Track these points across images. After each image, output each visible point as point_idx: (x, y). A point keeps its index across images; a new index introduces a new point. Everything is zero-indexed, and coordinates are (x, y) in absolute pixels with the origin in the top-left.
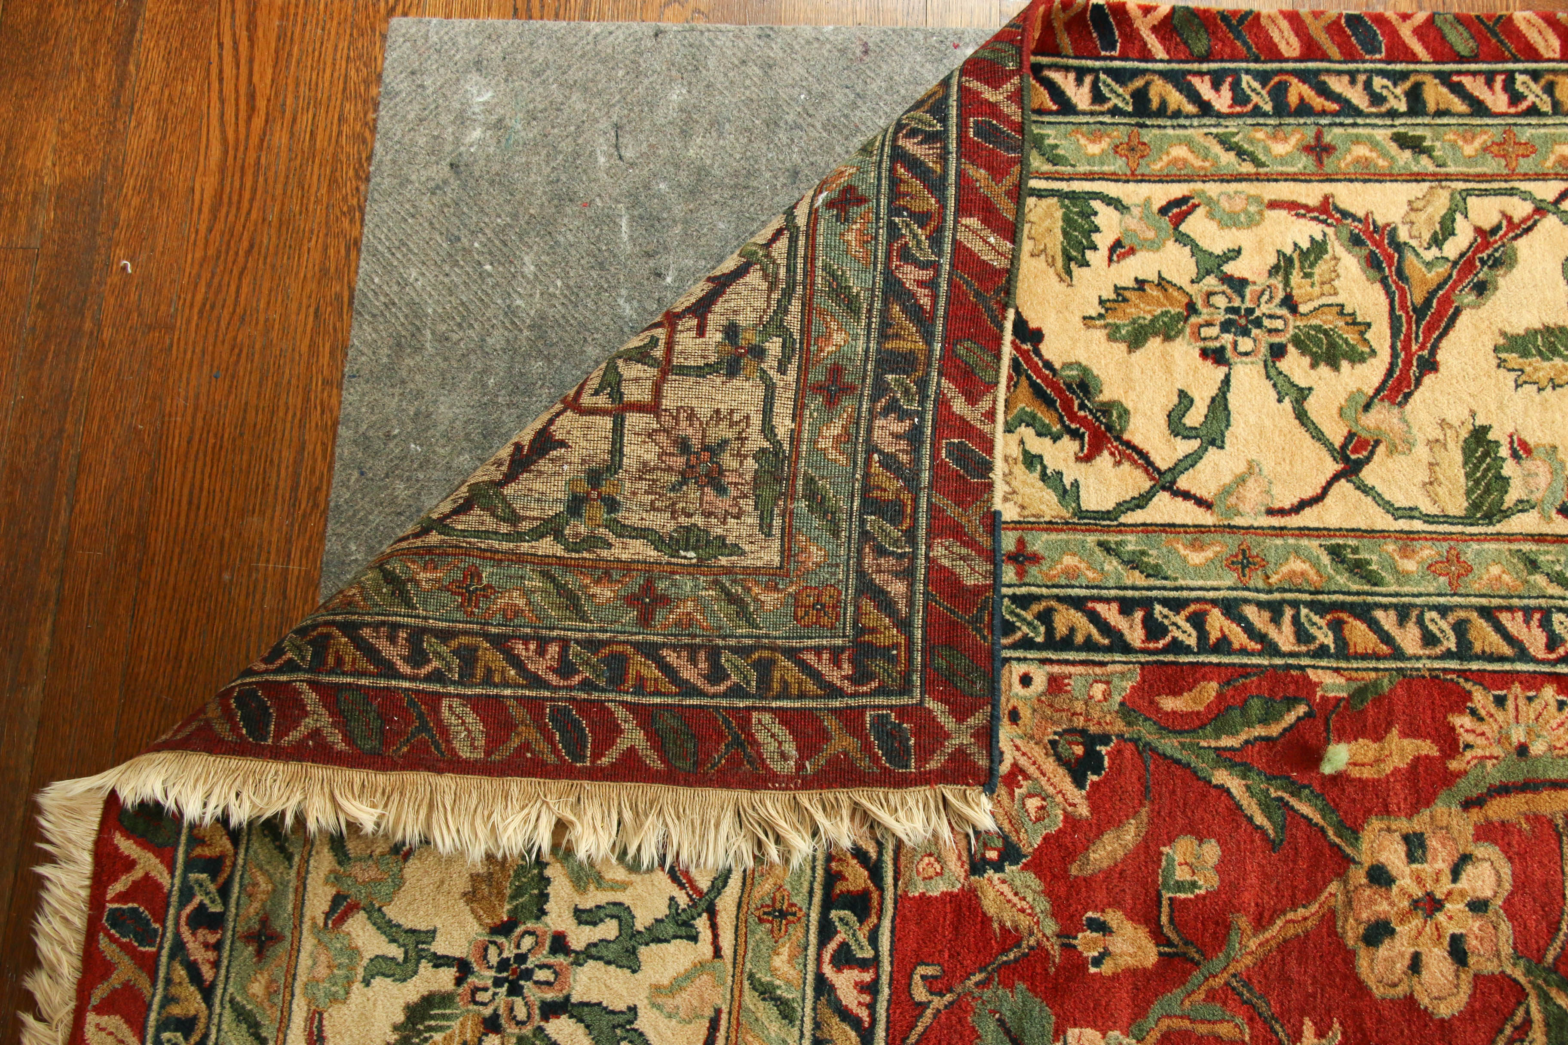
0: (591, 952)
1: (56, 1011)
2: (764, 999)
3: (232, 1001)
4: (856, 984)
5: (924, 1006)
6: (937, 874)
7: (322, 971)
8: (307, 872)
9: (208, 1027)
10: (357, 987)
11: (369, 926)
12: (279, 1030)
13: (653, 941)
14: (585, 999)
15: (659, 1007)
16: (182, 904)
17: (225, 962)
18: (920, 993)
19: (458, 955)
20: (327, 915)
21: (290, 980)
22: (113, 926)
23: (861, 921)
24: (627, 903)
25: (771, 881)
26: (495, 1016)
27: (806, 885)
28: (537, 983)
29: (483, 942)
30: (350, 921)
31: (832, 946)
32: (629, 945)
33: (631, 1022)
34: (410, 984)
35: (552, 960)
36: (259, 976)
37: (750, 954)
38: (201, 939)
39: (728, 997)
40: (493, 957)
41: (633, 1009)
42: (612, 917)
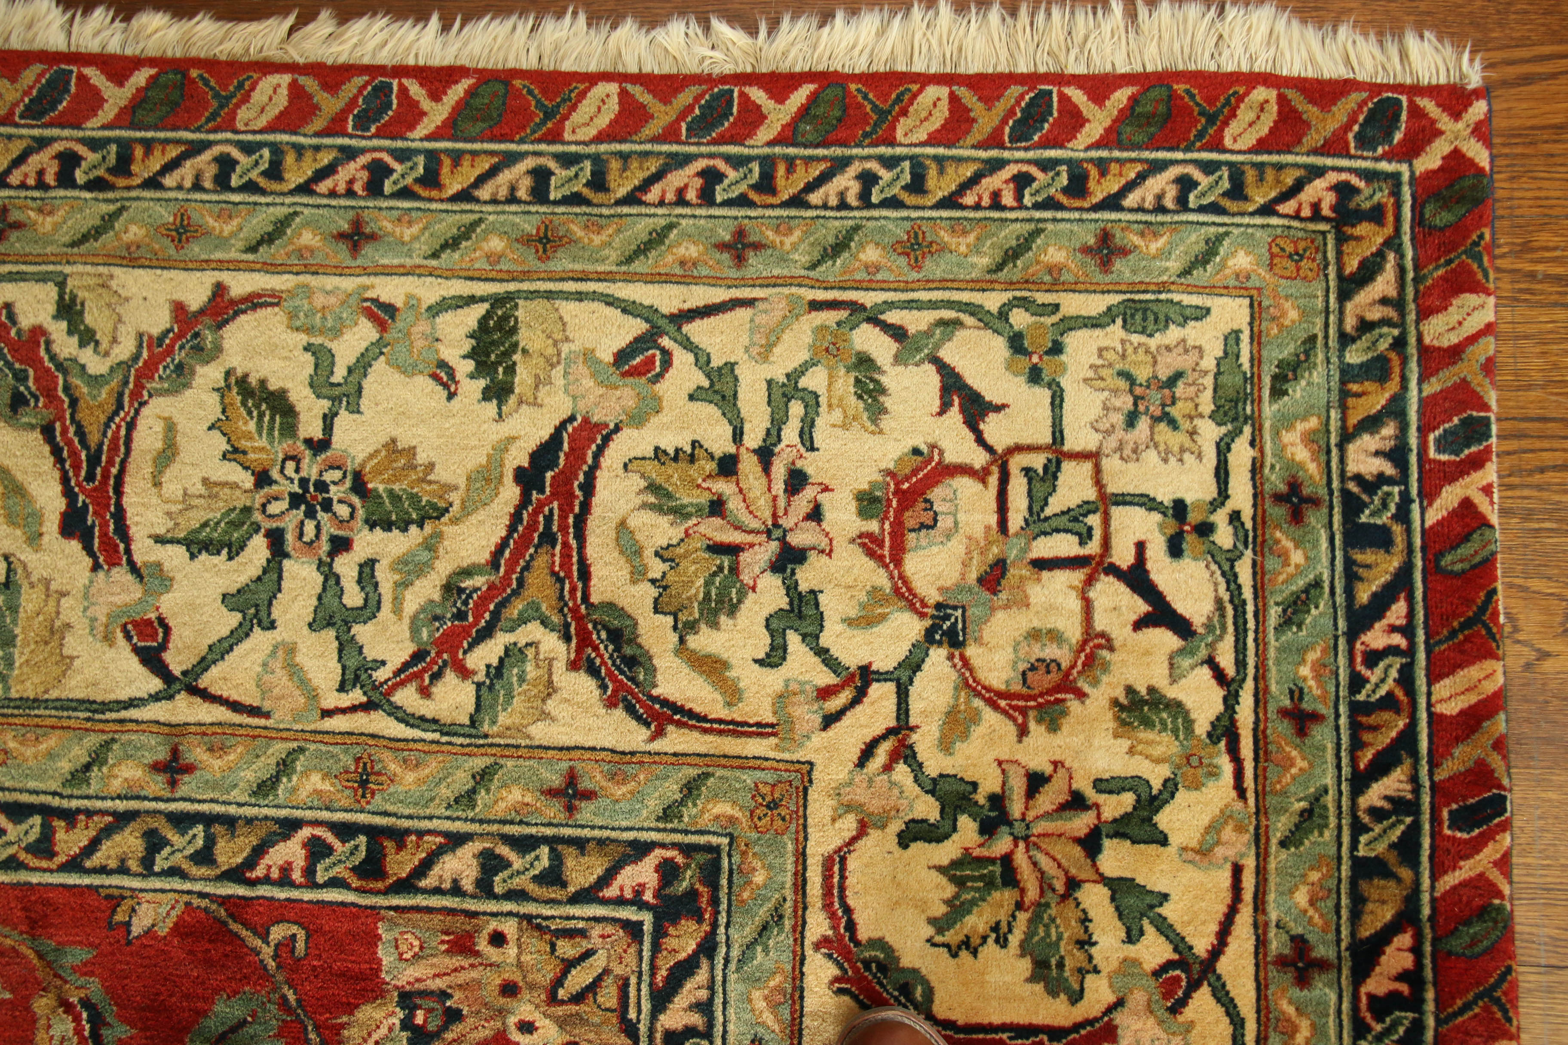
0: (331, 578)
1: (294, 46)
2: (278, 764)
3: (296, 214)
4: (290, 864)
5: (265, 938)
6: (401, 955)
7: (319, 300)
8: (420, 276)
9: (272, 193)
10: (303, 338)
11: (364, 345)
12: (265, 263)
13: (340, 644)
14: (285, 575)
15: (273, 653)
16: (392, 152)
17: (334, 202)
18: (278, 933)
19: (334, 439)
20: (375, 301)
21: (313, 269)
22: (374, 89)
23: (354, 869)
24: (381, 615)
25: (399, 770)
26: (271, 482)
27: (391, 808)
28: (302, 523)
29: (345, 464)
30: (370, 325)
31: (329, 837)
32: (337, 619)
33: (259, 625)
34: (308, 391)
35: (324, 538)
36: (318, 238)
37: (323, 748)
38: (358, 176)
39: (281, 726)
40: (330, 476)
41: (272, 626)
42: (366, 600)
